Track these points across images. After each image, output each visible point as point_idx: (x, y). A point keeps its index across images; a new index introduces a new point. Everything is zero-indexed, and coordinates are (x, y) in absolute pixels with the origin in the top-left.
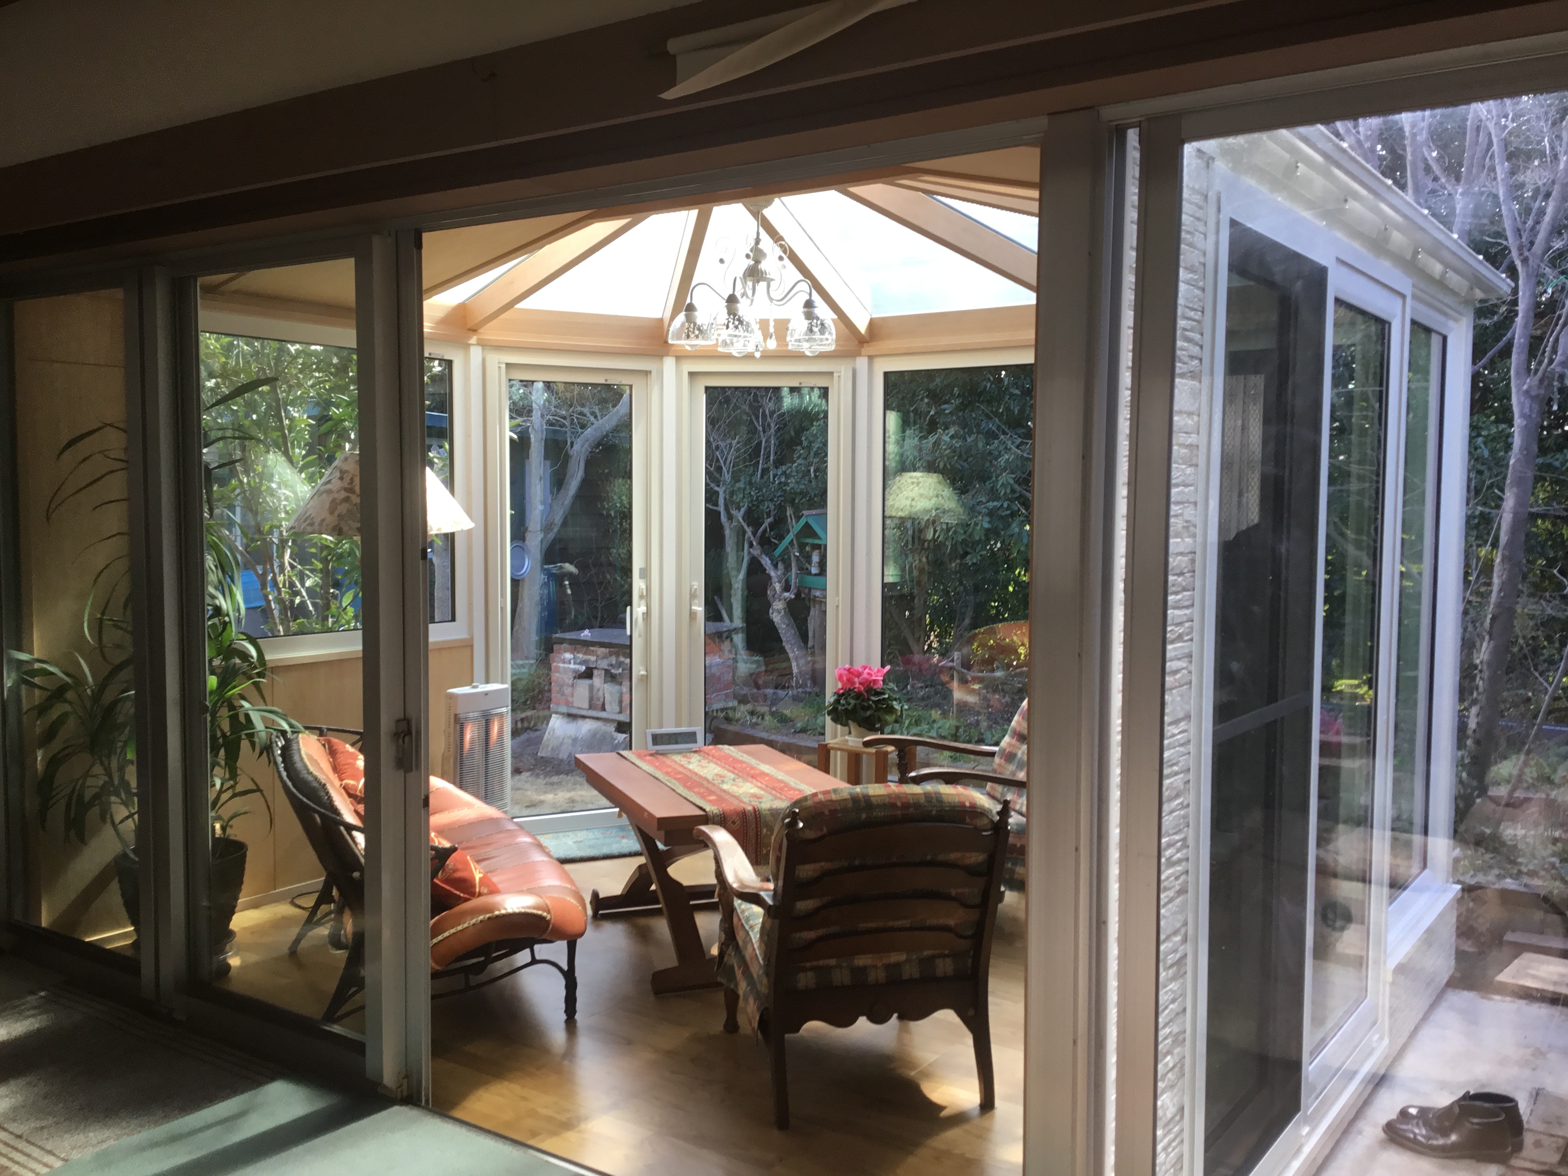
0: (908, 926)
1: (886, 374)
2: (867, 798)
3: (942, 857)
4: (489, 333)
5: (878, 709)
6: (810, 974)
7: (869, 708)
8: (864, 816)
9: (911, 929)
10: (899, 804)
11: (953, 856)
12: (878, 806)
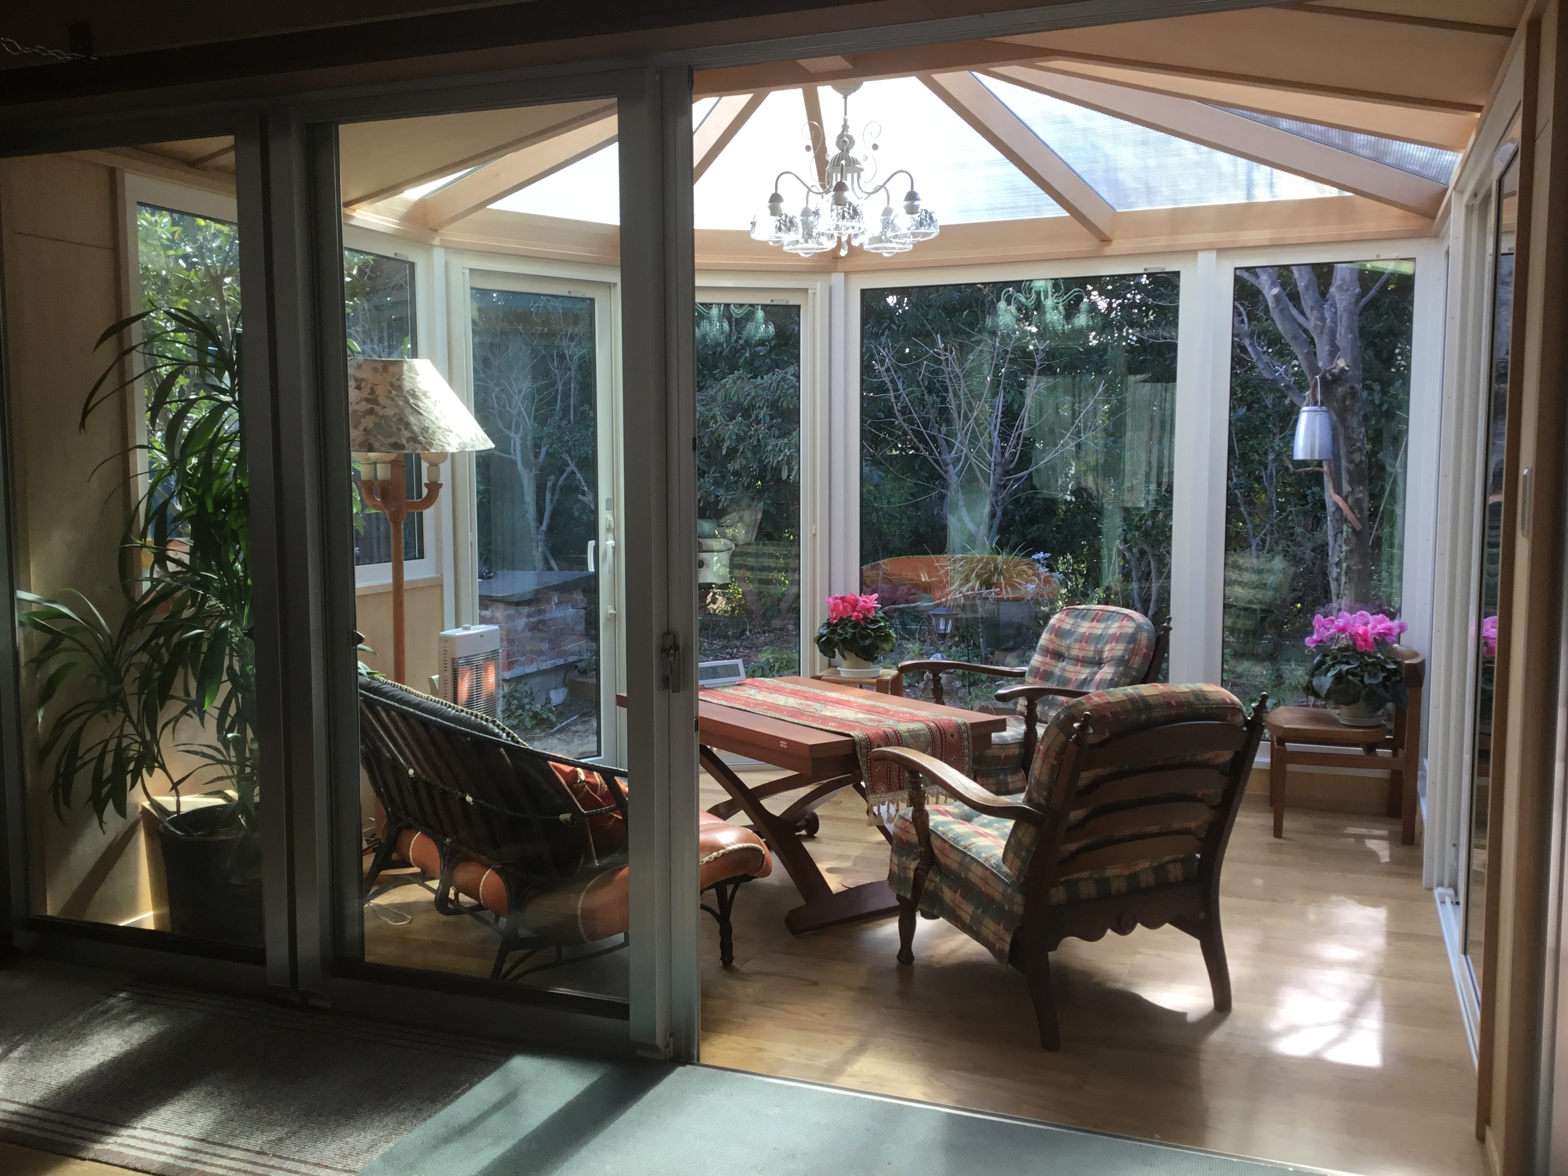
0: (1157, 831)
1: (863, 292)
2: (1143, 699)
3: (1199, 758)
4: (453, 234)
5: (876, 638)
6: (1061, 888)
7: (868, 636)
8: (1143, 717)
9: (1160, 834)
10: (1174, 703)
11: (1207, 756)
12: (1156, 706)
